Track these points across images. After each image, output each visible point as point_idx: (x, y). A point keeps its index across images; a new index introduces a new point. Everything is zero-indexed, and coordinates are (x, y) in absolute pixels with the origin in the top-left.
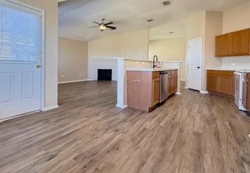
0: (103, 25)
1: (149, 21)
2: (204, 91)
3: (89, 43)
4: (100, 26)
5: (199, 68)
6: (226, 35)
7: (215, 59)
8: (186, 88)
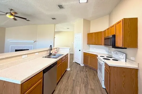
0: (10, 14)
1: (53, 19)
2: (82, 64)
3: (7, 29)
4: (6, 15)
5: (80, 50)
6: (92, 33)
7: (87, 45)
8: (74, 61)
